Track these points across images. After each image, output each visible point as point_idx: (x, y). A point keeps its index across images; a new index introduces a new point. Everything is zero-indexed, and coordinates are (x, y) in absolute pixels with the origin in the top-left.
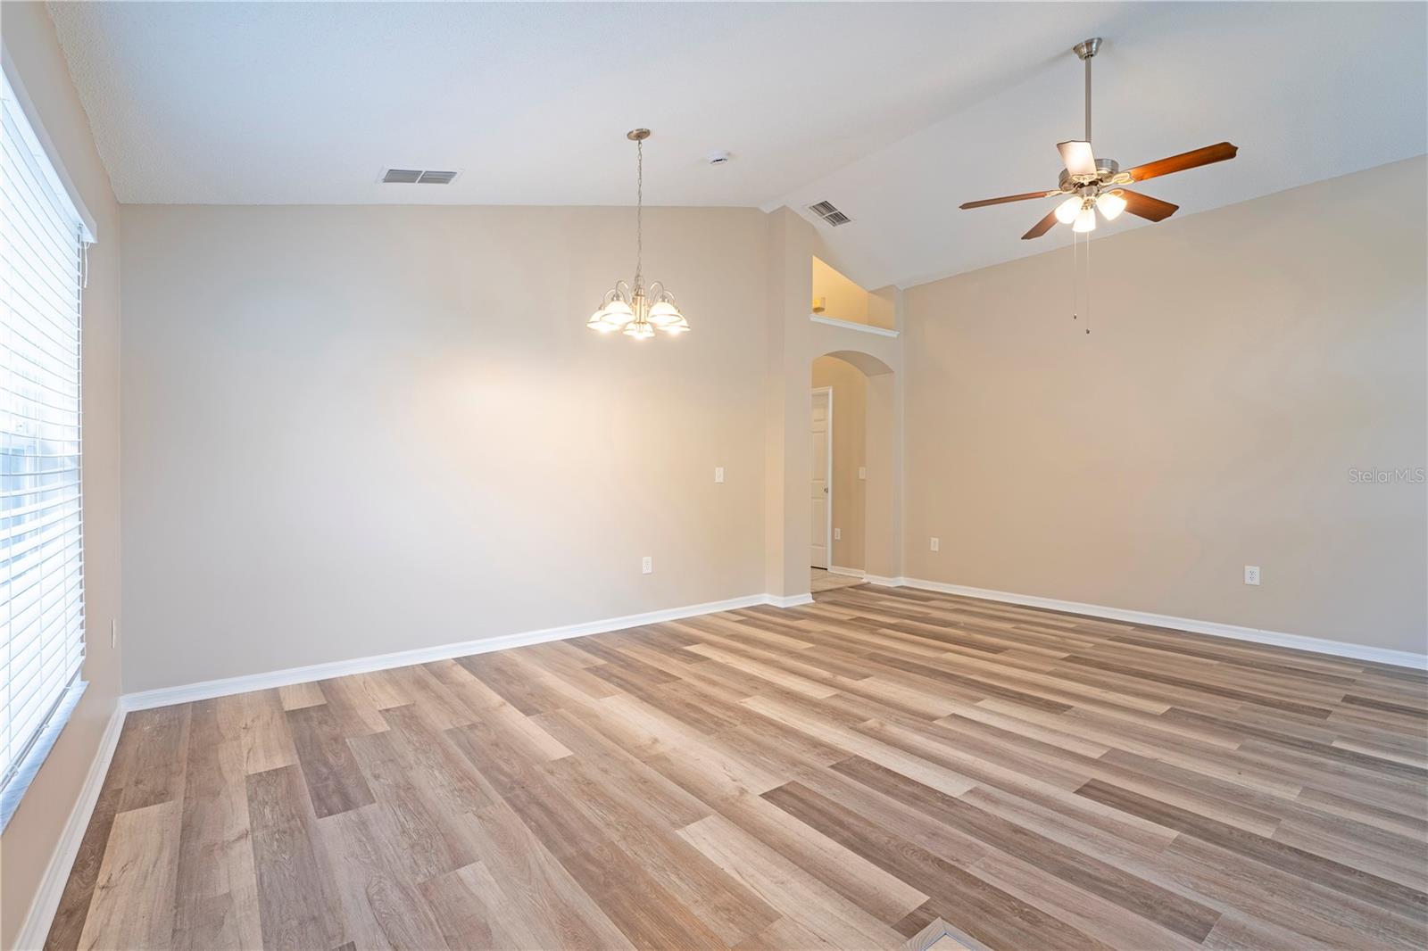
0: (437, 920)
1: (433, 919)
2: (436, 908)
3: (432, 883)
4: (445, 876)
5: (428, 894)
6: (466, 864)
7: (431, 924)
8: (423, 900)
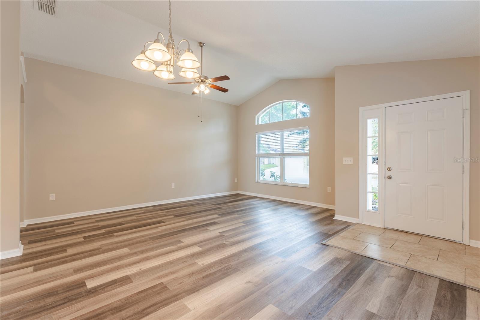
0: (398, 309)
1: (399, 310)
2: (395, 311)
3: (388, 317)
4: (381, 316)
5: (393, 316)
6: (371, 312)
7: (401, 310)
8: (396, 316)
